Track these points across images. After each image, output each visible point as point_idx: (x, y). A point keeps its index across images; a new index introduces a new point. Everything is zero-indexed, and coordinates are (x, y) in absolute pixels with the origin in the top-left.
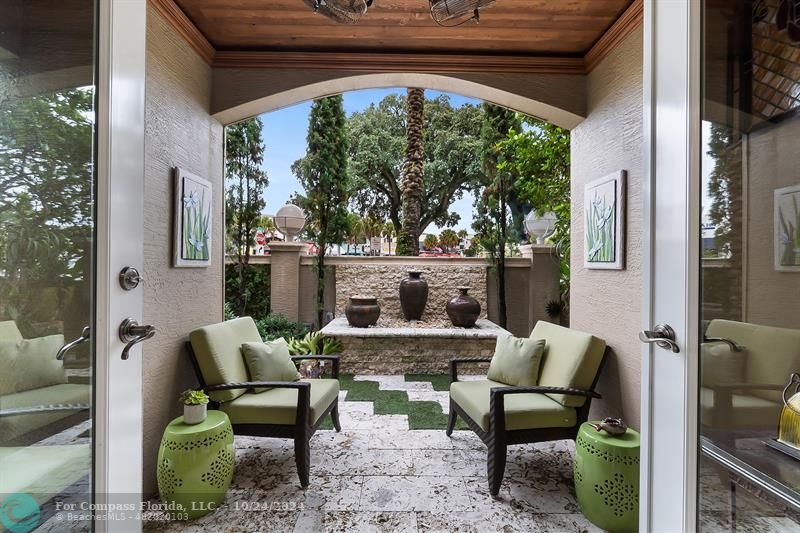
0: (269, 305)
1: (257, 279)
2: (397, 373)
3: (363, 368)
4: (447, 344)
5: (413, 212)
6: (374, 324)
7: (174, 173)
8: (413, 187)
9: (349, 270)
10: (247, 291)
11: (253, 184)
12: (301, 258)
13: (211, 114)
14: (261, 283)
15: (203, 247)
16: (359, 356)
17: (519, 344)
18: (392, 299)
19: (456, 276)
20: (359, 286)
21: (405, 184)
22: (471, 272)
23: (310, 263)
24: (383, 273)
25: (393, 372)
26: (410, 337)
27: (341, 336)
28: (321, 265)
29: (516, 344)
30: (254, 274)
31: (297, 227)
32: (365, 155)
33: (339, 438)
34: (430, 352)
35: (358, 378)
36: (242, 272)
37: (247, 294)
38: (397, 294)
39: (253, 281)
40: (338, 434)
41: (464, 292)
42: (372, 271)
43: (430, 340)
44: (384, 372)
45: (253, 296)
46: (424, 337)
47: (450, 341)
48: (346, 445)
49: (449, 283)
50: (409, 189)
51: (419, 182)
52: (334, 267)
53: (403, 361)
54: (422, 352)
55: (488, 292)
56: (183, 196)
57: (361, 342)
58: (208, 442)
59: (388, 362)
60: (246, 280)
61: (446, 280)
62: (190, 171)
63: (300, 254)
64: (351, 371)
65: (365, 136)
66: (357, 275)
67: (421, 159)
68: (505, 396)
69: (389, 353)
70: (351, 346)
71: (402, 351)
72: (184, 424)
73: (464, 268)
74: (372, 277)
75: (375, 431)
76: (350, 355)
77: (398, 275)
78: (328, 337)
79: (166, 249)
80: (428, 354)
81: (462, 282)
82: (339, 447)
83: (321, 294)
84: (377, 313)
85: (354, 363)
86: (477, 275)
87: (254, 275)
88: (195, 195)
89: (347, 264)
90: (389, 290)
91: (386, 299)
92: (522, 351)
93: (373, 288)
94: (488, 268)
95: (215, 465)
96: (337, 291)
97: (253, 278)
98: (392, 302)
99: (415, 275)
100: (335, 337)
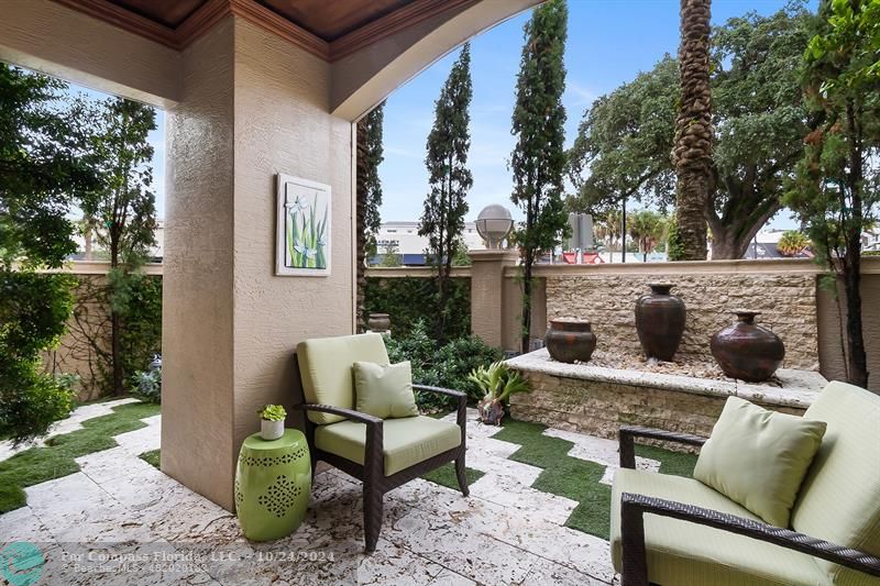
0: (469, 326)
1: (458, 295)
2: (610, 435)
3: (560, 420)
4: (700, 405)
5: (693, 194)
6: (585, 358)
7: (275, 179)
8: (693, 156)
9: (564, 284)
10: (446, 308)
11: (456, 186)
12: (505, 269)
13: (330, 112)
14: (462, 299)
15: (317, 255)
16: (555, 402)
17: (760, 421)
18: (627, 325)
19: (744, 291)
20: (577, 305)
21: (679, 154)
22: (778, 284)
23: (514, 274)
24: (613, 286)
25: (604, 432)
26: (630, 384)
27: (529, 371)
28: (528, 277)
29: (753, 421)
30: (455, 288)
31: (502, 230)
32: (650, 127)
33: (460, 505)
34: (667, 414)
35: (550, 433)
36: (443, 287)
37: (446, 311)
38: (632, 318)
39: (453, 297)
40: (462, 500)
41: (748, 319)
42: (596, 284)
43: (666, 394)
44: (592, 431)
45: (453, 313)
46: (655, 388)
47: (704, 399)
48: (457, 517)
49: (732, 303)
50: (684, 161)
51: (703, 147)
52: (544, 279)
53: (620, 420)
54: (653, 410)
55: (819, 320)
56: (286, 202)
57: (557, 382)
58: (268, 462)
59: (597, 417)
60: (447, 294)
61: (724, 298)
62: (301, 177)
63: (503, 264)
64: (544, 421)
65: (649, 100)
66: (575, 289)
67: (704, 111)
68: (645, 515)
69: (598, 403)
70: (543, 386)
71: (617, 404)
72: (262, 439)
73: (763, 279)
74: (597, 293)
75: (511, 512)
76: (543, 398)
77: (637, 290)
78: (513, 370)
79: (268, 256)
80: (663, 416)
81: (758, 301)
82: (448, 517)
83: (527, 314)
84: (592, 344)
85: (548, 411)
86: (793, 290)
87: (455, 290)
88: (302, 201)
89: (560, 275)
90: (623, 312)
91: (619, 325)
92: (763, 437)
93: (598, 308)
94: (819, 277)
95: (273, 490)
96: (549, 311)
97: (453, 293)
98: (628, 331)
99: (661, 290)
100: (522, 372)
